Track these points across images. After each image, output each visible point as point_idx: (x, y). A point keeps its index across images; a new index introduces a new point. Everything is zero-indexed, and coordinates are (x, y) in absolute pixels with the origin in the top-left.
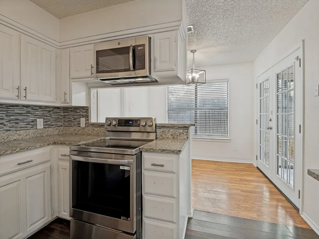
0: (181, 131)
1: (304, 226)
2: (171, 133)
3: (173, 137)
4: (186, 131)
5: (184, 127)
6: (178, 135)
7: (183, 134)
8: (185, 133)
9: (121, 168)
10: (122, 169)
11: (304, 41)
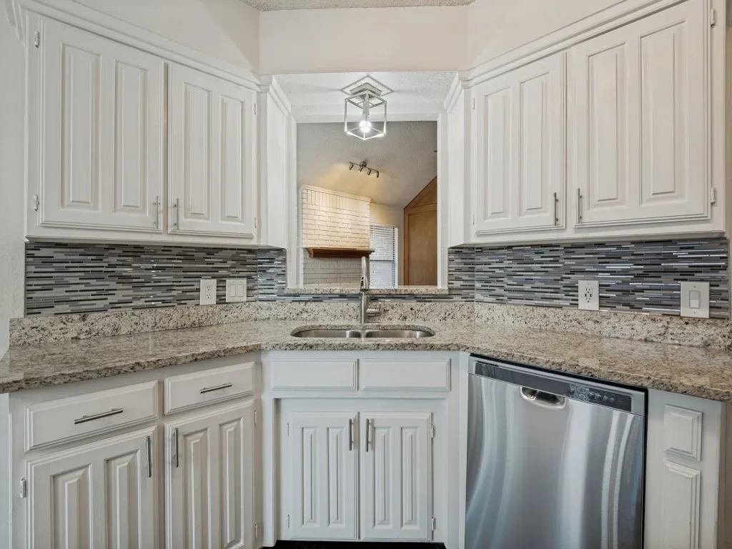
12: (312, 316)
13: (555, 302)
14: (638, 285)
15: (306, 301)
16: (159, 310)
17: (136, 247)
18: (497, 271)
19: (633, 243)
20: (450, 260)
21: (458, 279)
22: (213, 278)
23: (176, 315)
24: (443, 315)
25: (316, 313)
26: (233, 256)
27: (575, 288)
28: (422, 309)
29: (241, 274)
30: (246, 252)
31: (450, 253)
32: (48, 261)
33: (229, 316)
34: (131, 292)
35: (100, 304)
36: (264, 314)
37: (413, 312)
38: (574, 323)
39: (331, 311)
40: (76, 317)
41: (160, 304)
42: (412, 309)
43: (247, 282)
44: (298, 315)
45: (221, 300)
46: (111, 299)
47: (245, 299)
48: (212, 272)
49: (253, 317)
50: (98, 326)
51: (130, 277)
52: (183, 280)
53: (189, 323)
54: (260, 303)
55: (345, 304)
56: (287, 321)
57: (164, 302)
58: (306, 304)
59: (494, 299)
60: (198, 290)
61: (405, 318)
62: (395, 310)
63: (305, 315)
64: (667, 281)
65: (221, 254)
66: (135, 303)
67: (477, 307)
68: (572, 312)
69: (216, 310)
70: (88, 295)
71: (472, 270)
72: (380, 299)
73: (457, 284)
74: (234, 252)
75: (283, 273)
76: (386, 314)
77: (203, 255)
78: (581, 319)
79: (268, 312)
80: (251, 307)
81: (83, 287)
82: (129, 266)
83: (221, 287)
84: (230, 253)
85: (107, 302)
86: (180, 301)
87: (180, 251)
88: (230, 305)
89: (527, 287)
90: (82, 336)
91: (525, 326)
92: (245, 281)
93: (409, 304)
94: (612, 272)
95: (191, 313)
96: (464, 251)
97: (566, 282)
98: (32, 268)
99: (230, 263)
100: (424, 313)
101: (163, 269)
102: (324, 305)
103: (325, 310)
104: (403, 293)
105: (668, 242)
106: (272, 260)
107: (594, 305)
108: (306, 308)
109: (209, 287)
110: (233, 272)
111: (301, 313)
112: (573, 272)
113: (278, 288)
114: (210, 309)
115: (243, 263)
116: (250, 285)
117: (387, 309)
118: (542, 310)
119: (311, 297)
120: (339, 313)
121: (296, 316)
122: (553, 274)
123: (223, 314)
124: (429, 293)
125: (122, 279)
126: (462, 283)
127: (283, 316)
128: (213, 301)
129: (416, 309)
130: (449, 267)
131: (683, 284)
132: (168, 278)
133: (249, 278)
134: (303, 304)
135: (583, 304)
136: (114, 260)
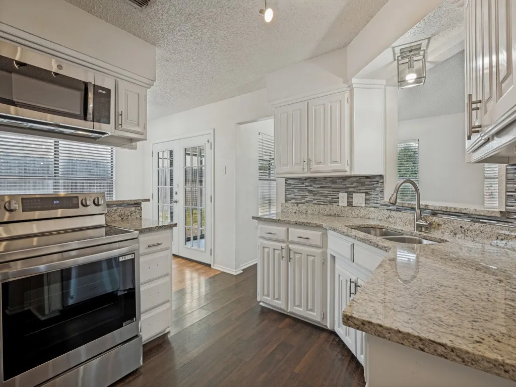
0: (133, 209)
1: (218, 273)
2: (118, 214)
3: (122, 219)
4: (139, 208)
5: (135, 204)
6: (129, 214)
7: (135, 212)
8: (138, 211)
9: (121, 259)
10: (123, 259)
11: (214, 130)
15: (392, 210)
16: (321, 206)
17: (314, 178)
22: (346, 192)
23: (328, 209)
25: (395, 219)
26: (357, 180)
28: (471, 228)
29: (362, 191)
30: (364, 178)
32: (290, 184)
33: (353, 213)
34: (312, 197)
35: (303, 201)
37: (463, 230)
40: (296, 205)
41: (322, 203)
42: (461, 227)
43: (365, 196)
45: (350, 204)
46: (307, 199)
47: (363, 205)
48: (346, 189)
49: (368, 216)
50: (302, 209)
51: (312, 191)
52: (331, 193)
53: (333, 214)
54: (373, 209)
56: (382, 221)
57: (324, 202)
58: (391, 212)
60: (338, 198)
61: (455, 235)
62: (447, 226)
63: (390, 219)
65: (350, 180)
66: (314, 202)
69: (346, 209)
70: (299, 197)
72: (439, 215)
74: (358, 178)
75: (382, 190)
76: (440, 228)
77: (341, 180)
79: (374, 214)
80: (366, 210)
81: (298, 194)
82: (311, 186)
83: (350, 196)
84: (355, 179)
85: (304, 201)
86: (331, 202)
87: (331, 179)
88: (353, 208)
90: (297, 212)
92: (363, 195)
93: (459, 221)
95: (334, 208)
98: (287, 187)
99: (354, 185)
100: (473, 232)
101: (323, 187)
102: (401, 214)
103: (401, 218)
104: (452, 211)
108: (391, 214)
109: (343, 197)
110: (357, 190)
111: (389, 217)
113: (380, 200)
114: (343, 208)
115: (363, 184)
116: (368, 197)
117: (440, 223)
119: (395, 208)
121: (386, 219)
123: (350, 212)
124: (478, 213)
125: (310, 192)
127: (380, 218)
128: (346, 204)
129: (465, 227)
132: (326, 192)
133: (367, 193)
134: (389, 212)
136: (307, 184)
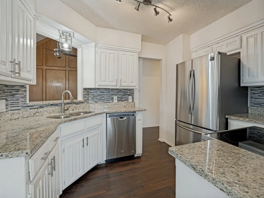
12: (41, 114)
13: (109, 101)
14: (123, 97)
15: (38, 108)
18: (96, 95)
19: (122, 89)
20: (84, 92)
21: (86, 97)
24: (83, 108)
25: (42, 112)
27: (113, 98)
28: (78, 107)
30: (5, 86)
31: (84, 90)
36: (16, 116)
37: (75, 108)
38: (113, 105)
39: (48, 111)
42: (75, 107)
43: (6, 102)
44: (34, 114)
47: (5, 110)
49: (10, 119)
55: (54, 107)
56: (29, 118)
58: (38, 109)
59: (95, 102)
61: (73, 110)
62: (71, 108)
63: (37, 114)
64: (127, 96)
67: (90, 105)
68: (113, 103)
71: (88, 95)
73: (85, 98)
74: (1, 86)
75: (25, 96)
78: (115, 104)
79: (18, 115)
80: (9, 114)
89: (103, 98)
91: (103, 107)
92: (4, 101)
93: (74, 105)
94: (119, 95)
96: (87, 89)
97: (111, 97)
102: (45, 109)
103: (46, 111)
105: (127, 89)
106: (18, 90)
107: (116, 101)
108: (38, 111)
111: (36, 113)
112: (113, 95)
113: (22, 103)
115: (4, 92)
118: (107, 103)
119: (39, 106)
120: (52, 111)
121: (33, 115)
122: (109, 95)
124: (80, 102)
126: (86, 98)
127: (26, 116)
129: (76, 107)
130: (83, 94)
131: (129, 96)
133: (6, 99)
135: (114, 101)
